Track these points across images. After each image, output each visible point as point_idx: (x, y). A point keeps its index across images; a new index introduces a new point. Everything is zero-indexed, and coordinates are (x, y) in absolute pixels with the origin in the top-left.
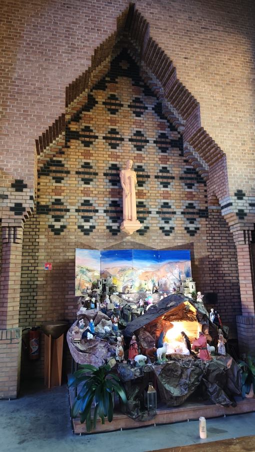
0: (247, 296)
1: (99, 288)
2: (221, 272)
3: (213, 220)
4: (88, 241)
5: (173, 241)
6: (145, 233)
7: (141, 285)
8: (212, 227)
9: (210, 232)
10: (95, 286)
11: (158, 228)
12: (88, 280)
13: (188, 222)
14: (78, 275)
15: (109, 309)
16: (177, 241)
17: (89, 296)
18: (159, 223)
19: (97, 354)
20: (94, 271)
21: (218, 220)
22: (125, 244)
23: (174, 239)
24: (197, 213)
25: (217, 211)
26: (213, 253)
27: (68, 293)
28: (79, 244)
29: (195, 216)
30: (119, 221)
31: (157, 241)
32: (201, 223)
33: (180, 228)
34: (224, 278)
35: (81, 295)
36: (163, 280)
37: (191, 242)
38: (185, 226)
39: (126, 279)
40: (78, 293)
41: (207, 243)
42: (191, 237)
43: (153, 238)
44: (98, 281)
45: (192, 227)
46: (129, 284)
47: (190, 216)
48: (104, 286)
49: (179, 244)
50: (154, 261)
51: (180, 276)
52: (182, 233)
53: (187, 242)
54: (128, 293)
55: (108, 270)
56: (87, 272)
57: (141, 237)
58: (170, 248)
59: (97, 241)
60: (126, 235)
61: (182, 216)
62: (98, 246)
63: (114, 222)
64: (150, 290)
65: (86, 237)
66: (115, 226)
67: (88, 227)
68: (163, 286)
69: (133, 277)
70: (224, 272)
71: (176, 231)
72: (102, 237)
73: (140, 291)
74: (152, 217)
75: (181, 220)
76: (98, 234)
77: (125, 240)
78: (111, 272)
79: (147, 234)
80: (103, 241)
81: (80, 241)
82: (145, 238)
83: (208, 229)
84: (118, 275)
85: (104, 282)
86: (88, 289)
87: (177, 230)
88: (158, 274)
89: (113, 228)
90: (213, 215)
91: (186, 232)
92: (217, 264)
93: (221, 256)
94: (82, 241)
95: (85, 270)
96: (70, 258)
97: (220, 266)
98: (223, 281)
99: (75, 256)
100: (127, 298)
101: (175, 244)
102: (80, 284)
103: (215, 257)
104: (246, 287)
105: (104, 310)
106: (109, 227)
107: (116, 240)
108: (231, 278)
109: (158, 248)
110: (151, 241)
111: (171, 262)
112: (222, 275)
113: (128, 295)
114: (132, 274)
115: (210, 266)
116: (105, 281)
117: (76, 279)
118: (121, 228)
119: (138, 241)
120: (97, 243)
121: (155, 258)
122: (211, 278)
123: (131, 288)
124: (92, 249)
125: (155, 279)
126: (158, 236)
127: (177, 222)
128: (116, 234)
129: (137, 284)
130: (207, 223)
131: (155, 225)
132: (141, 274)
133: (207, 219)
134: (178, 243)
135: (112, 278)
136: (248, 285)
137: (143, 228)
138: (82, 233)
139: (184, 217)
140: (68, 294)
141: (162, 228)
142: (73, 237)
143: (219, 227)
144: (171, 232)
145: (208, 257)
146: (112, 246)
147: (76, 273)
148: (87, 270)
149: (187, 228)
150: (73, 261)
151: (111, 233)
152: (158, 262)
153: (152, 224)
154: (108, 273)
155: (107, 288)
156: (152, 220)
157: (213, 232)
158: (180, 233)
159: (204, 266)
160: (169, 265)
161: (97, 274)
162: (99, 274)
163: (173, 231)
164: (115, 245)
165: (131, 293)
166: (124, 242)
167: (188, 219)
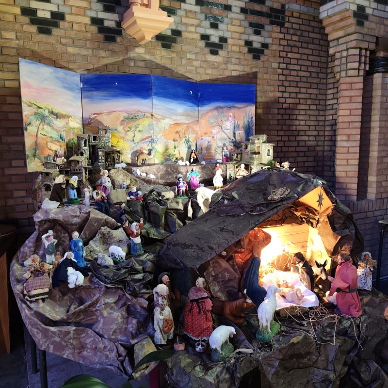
0: (348, 168)
1: (82, 154)
2: (294, 128)
3: (291, 31)
4: (49, 48)
5: (224, 66)
6: (173, 44)
7: (167, 149)
8: (288, 45)
9: (284, 54)
10: (72, 150)
11: (198, 36)
12: (56, 136)
13: (251, 30)
14: (29, 124)
15: (115, 201)
16: (231, 67)
17: (61, 172)
18: (200, 26)
19: (101, 325)
20: (69, 117)
21: (299, 33)
22: (132, 64)
23: (226, 63)
24: (268, 15)
25: (298, 15)
26: (286, 95)
27: (11, 164)
28: (28, 53)
29: (264, 20)
30: (118, 9)
31: (196, 63)
32: (271, 35)
33: (237, 42)
34: (299, 138)
35: (42, 169)
36: (205, 141)
37: (254, 70)
38: (245, 37)
39: (138, 136)
40: (34, 166)
41: (279, 75)
42: (254, 62)
43: (188, 56)
44: (79, 138)
45: (257, 41)
46: (145, 148)
47: (255, 19)
48: (94, 150)
49: (234, 74)
50: (190, 104)
51: (234, 134)
52: (240, 52)
53: (247, 70)
54: (143, 164)
55: (99, 118)
56: (52, 117)
57: (164, 52)
58: (217, 79)
59: (70, 50)
60: (135, 43)
61: (242, 17)
62: (74, 62)
63: (107, 9)
64: (182, 159)
65: (43, 37)
66: (110, 20)
67: (48, 15)
68: (204, 151)
69: (153, 133)
70: (299, 128)
71: (230, 46)
72: (81, 43)
73: (166, 160)
74: (187, 11)
75: (240, 26)
76: (73, 34)
77: (132, 54)
78: (106, 120)
79: (177, 47)
80: (84, 52)
81: (30, 45)
82: (174, 55)
83: (281, 48)
84: (120, 128)
85: (93, 142)
86: (56, 156)
87: (232, 45)
88: (197, 128)
89: (107, 24)
90: (292, 23)
91: (246, 49)
92: (289, 115)
93: (297, 101)
94: (36, 48)
95: (46, 113)
96: (8, 84)
97: (294, 117)
98: (295, 144)
99: (19, 80)
100: (144, 175)
101: (227, 73)
102: (36, 144)
103: (289, 101)
104: (348, 153)
105: (104, 205)
106: (96, 21)
107: (113, 52)
108: (306, 138)
109: (197, 78)
110: (184, 61)
111: (220, 107)
112: (296, 133)
113: (144, 168)
114: (151, 127)
115: (280, 117)
116: (95, 138)
117: (26, 133)
118: (125, 26)
119: (158, 61)
120: (70, 54)
121: (191, 96)
122: (279, 138)
123: (149, 154)
124: (61, 67)
125: (192, 137)
126: (197, 54)
127: (233, 28)
128: (113, 40)
129: (159, 148)
130: (281, 36)
131: (193, 29)
132: (167, 127)
133: (283, 30)
134: (232, 71)
135: (109, 134)
136: (351, 150)
137: (169, 33)
138: (34, 29)
139: (246, 19)
140: (11, 166)
141: (205, 37)
142: (11, 35)
143: (298, 47)
144: (221, 47)
145: (277, 101)
146: (106, 65)
147: (25, 118)
148: (52, 113)
149: (248, 43)
150: (16, 93)
151: (102, 36)
152: (198, 106)
153: (187, 25)
154: (100, 123)
155: (100, 153)
156: (187, 16)
157: (290, 55)
158: (236, 52)
159: (270, 117)
160: (216, 113)
161: (76, 124)
162: (80, 126)
163: (224, 45)
164: (113, 64)
165: (149, 165)
166: (130, 59)
167: (251, 25)
